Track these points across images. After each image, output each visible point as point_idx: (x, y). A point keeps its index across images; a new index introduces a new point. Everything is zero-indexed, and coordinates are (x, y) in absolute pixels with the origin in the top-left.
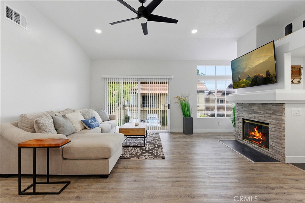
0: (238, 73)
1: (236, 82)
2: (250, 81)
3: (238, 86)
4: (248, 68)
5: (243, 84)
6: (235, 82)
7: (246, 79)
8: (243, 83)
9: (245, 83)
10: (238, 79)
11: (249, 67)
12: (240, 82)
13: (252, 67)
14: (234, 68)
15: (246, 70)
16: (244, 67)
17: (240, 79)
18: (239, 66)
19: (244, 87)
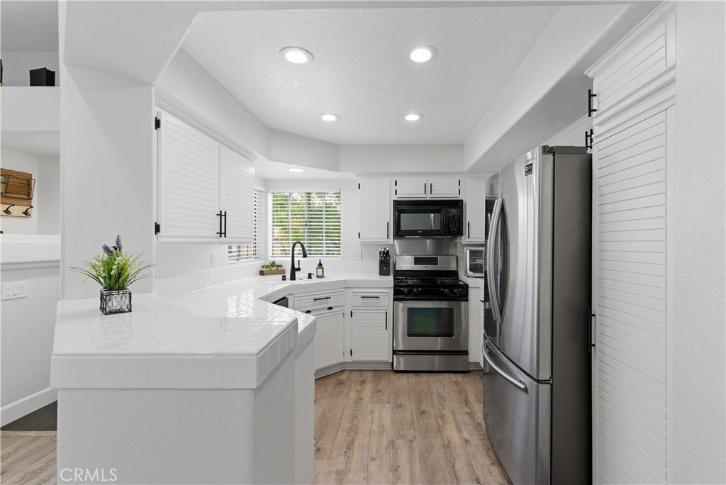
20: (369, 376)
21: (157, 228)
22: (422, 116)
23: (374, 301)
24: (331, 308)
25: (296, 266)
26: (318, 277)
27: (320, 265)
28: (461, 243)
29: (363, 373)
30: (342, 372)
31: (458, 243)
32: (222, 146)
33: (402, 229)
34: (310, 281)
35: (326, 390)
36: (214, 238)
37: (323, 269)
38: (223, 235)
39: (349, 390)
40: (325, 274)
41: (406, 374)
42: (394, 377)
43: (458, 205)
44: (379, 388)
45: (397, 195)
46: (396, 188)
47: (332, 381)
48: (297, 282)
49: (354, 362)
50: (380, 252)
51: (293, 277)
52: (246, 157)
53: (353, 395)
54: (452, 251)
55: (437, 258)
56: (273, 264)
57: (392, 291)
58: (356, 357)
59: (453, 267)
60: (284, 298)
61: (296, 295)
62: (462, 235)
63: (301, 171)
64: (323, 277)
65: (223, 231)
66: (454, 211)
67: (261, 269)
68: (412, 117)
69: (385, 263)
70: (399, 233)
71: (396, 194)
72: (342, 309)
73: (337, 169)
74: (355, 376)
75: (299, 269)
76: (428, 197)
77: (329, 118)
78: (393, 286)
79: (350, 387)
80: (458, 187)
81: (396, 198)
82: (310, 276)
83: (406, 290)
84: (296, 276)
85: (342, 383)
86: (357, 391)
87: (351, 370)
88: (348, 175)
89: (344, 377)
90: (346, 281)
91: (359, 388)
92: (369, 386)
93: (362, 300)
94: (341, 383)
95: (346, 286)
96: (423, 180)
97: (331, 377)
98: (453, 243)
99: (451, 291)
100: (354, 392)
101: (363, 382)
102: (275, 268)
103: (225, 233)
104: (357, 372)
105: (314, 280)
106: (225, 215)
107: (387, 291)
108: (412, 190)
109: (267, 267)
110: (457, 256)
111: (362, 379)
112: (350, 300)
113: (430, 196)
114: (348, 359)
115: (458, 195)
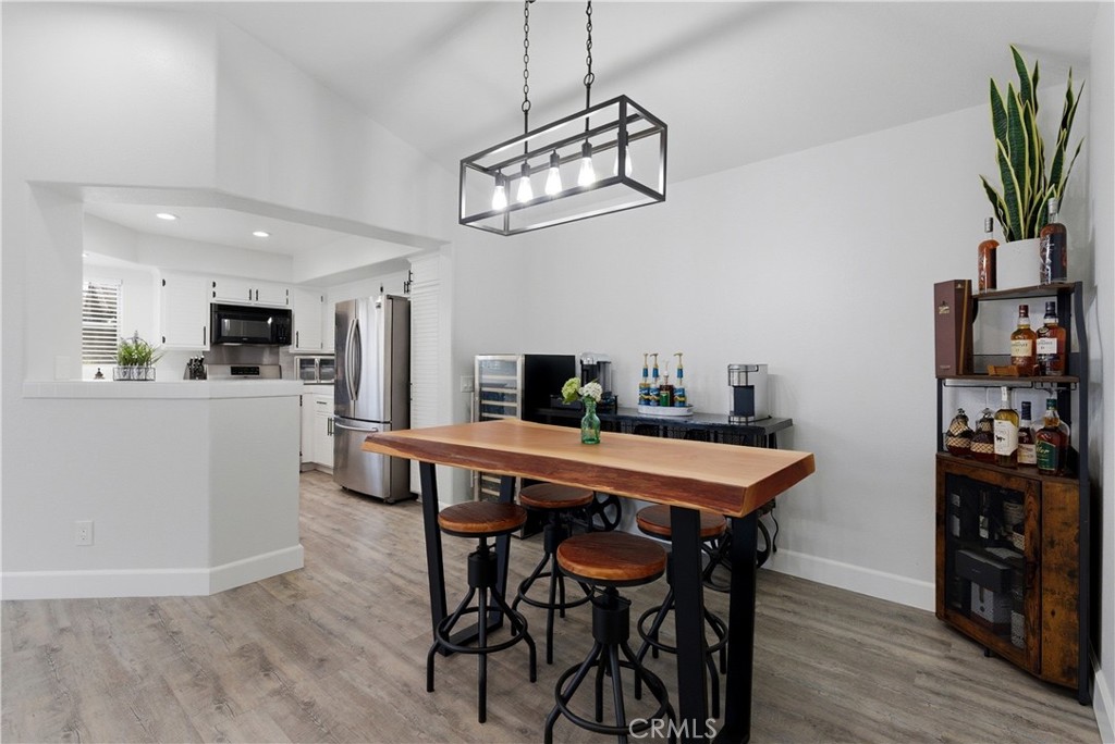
31: (280, 353)
33: (222, 335)
43: (286, 314)
45: (216, 299)
46: (214, 290)
55: (258, 368)
62: (291, 343)
66: (283, 320)
69: (199, 371)
70: (218, 338)
71: (214, 296)
76: (253, 303)
80: (285, 297)
81: (214, 301)
110: (280, 367)
115: (286, 305)
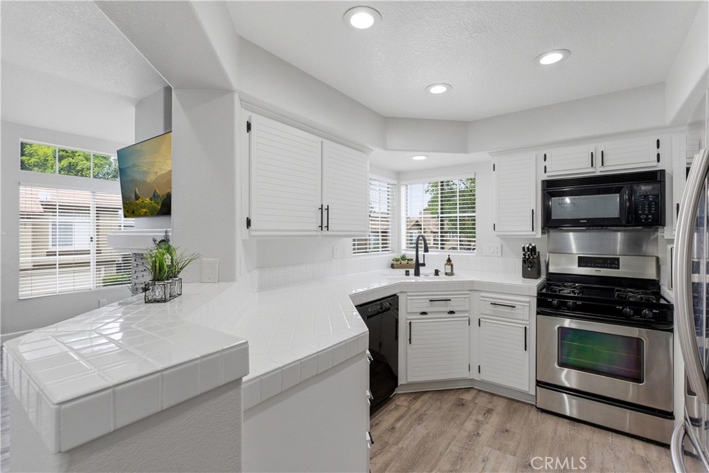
0: (134, 181)
1: (131, 204)
2: (158, 204)
3: (133, 212)
4: (154, 173)
5: (145, 210)
6: (127, 202)
7: (151, 199)
8: (145, 207)
9: (149, 208)
10: (133, 196)
11: (157, 172)
12: (137, 204)
13: (162, 172)
14: (125, 168)
15: (151, 178)
16: (145, 169)
17: (137, 198)
18: (134, 166)
19: (145, 215)
20: (500, 405)
21: (249, 223)
22: (566, 51)
23: (509, 311)
24: (452, 312)
25: (421, 261)
26: (446, 274)
27: (449, 260)
28: (663, 237)
29: (495, 398)
30: (468, 389)
31: (659, 238)
32: (325, 140)
33: (552, 218)
34: (437, 279)
35: (440, 408)
36: (317, 231)
37: (452, 266)
38: (325, 229)
39: (468, 417)
40: (454, 272)
41: (556, 418)
42: (534, 416)
43: (655, 178)
44: (508, 426)
45: (547, 174)
46: (545, 164)
47: (452, 398)
48: (421, 279)
49: (483, 382)
50: (524, 248)
51: (417, 273)
52: (360, 151)
53: (469, 425)
54: (649, 249)
55: (619, 259)
56: (403, 258)
57: (534, 302)
58: (484, 376)
59: (651, 274)
60: (395, 295)
61: (408, 294)
62: (664, 225)
63: (425, 158)
64: (452, 274)
65: (325, 224)
66: (644, 188)
67: (392, 262)
68: (552, 58)
69: (531, 262)
70: (551, 223)
71: (545, 172)
72: (467, 315)
73: (465, 151)
74: (482, 401)
75: (423, 265)
76: (598, 171)
77: (438, 90)
78: (536, 294)
79: (471, 413)
80: (655, 151)
81: (545, 177)
82: (437, 273)
83: (555, 302)
84: (421, 272)
85: (463, 405)
86: (478, 421)
87: (480, 391)
88: (479, 156)
89: (467, 397)
90: (472, 282)
91: (481, 418)
92: (495, 419)
93: (492, 307)
94: (461, 404)
95: (472, 288)
96: (590, 148)
97: (453, 392)
98: (652, 238)
99: (638, 312)
100: (472, 422)
101: (489, 411)
102: (404, 262)
103: (327, 227)
104: (487, 395)
105: (442, 278)
106: (328, 209)
107: (527, 299)
108: (571, 164)
109: (397, 260)
110: (658, 259)
111: (490, 406)
112: (479, 306)
113: (602, 169)
114: (474, 375)
115: (655, 163)
